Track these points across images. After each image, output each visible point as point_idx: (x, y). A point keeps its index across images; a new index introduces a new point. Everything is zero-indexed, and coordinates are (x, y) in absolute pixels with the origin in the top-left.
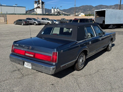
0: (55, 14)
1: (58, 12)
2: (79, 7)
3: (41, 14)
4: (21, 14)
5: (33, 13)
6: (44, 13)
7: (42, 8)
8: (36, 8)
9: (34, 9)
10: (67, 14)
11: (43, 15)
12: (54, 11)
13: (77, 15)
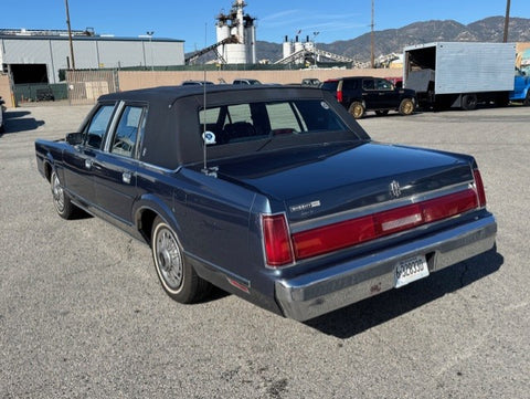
0: (297, 62)
1: (306, 55)
2: (401, 30)
3: (240, 67)
4: (167, 68)
5: (210, 62)
6: (254, 62)
7: (248, 42)
8: (224, 42)
9: (214, 47)
10: (343, 60)
11: (250, 67)
12: (293, 49)
13: (381, 66)
